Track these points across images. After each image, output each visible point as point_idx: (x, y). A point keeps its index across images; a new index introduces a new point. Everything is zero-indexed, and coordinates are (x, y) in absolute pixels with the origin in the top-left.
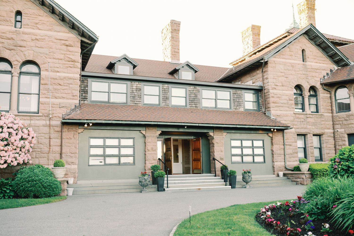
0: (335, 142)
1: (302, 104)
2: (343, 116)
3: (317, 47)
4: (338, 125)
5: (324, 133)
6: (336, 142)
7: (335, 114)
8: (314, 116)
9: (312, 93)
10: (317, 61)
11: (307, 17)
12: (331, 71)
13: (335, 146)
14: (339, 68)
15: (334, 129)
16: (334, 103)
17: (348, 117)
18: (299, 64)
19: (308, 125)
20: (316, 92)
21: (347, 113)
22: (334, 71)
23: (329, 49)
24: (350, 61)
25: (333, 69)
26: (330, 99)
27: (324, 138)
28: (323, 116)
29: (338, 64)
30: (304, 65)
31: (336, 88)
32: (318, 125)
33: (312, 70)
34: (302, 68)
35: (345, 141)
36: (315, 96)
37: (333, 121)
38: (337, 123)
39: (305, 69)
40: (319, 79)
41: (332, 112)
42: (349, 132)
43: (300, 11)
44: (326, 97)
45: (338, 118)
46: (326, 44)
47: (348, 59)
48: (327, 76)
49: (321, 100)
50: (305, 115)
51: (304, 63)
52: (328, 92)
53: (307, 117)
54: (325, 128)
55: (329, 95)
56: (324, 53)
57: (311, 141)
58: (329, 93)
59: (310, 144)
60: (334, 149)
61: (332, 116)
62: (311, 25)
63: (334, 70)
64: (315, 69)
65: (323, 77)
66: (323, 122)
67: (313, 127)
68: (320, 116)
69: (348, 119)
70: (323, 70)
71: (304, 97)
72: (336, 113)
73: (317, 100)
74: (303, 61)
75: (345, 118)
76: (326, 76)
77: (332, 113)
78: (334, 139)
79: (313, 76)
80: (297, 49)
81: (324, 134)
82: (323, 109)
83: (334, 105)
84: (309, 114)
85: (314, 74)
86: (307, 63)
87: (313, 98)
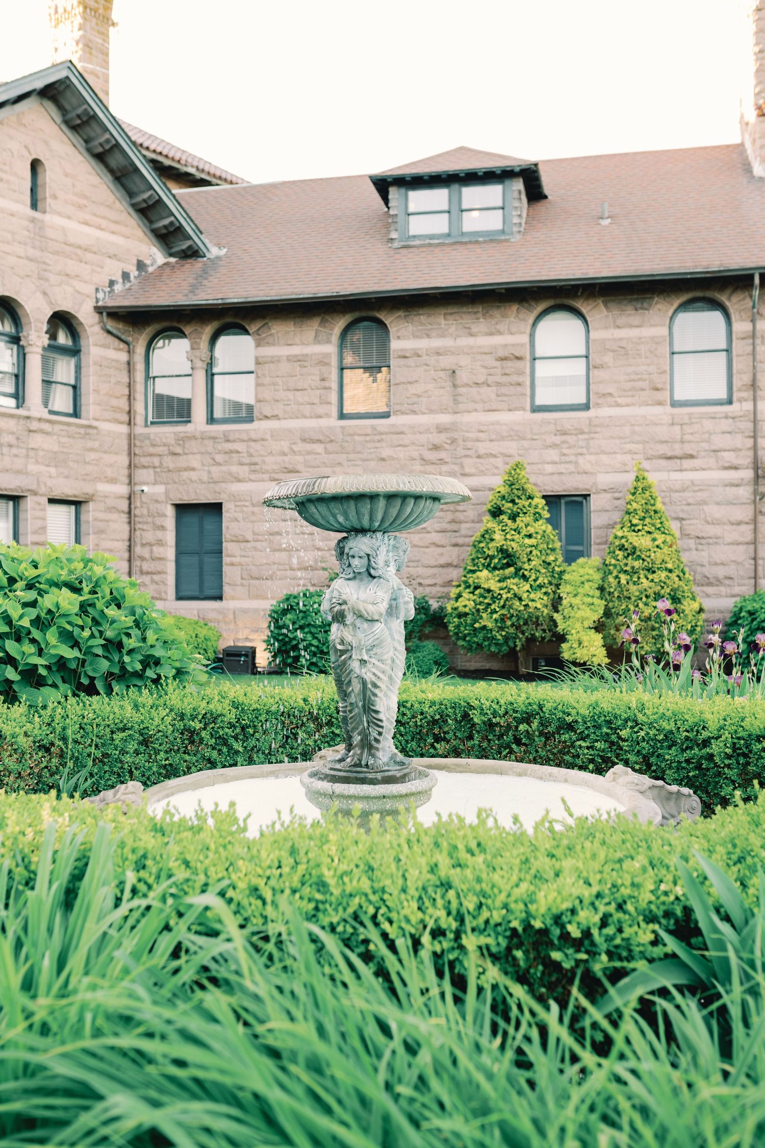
0: (130, 531)
1: (17, 376)
2: (166, 438)
3: (93, 161)
4: (144, 471)
5: (93, 495)
6: (135, 530)
7: (139, 430)
8: (57, 428)
9: (63, 339)
10: (88, 217)
11: (77, 43)
12: (141, 265)
13: (130, 546)
14: (172, 260)
15: (130, 483)
16: (139, 388)
17: (181, 442)
18: (12, 215)
19: (33, 460)
20: (79, 337)
21: (180, 428)
22: (150, 269)
23: (137, 180)
24: (206, 241)
25: (148, 262)
26: (125, 373)
27: (91, 513)
28: (95, 431)
29: (167, 245)
30: (33, 220)
31: (151, 335)
32: (71, 464)
33: (68, 247)
34: (26, 233)
35: (162, 528)
36: (74, 352)
37: (130, 454)
38: (146, 464)
39: (37, 237)
40: (90, 289)
41: (130, 420)
42: (180, 500)
43: (56, 12)
44: (113, 360)
45: (147, 442)
46: (124, 157)
47: (201, 233)
48: (124, 282)
49: (92, 369)
50: (22, 422)
51: (37, 215)
52: (122, 345)
53: (30, 431)
54: (98, 479)
55: (123, 357)
56: (120, 193)
57: (39, 523)
58: (126, 346)
59: (35, 532)
60: (126, 555)
61: (130, 437)
62: (69, 65)
63: (152, 265)
64: (80, 247)
65: (107, 285)
66: (93, 456)
67: (53, 470)
68: (82, 431)
69: (178, 450)
70: (110, 257)
71: (26, 350)
72: (146, 426)
73: (80, 368)
74: (34, 205)
75: (171, 448)
76: (121, 280)
77: (129, 424)
78: (127, 520)
79: (69, 272)
80: (10, 150)
81: (92, 500)
82: (98, 404)
83: (139, 396)
84: (40, 420)
85: (72, 266)
86: (47, 218)
87: (67, 358)
